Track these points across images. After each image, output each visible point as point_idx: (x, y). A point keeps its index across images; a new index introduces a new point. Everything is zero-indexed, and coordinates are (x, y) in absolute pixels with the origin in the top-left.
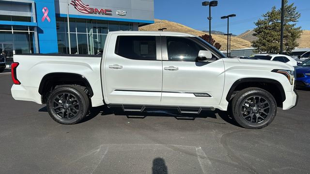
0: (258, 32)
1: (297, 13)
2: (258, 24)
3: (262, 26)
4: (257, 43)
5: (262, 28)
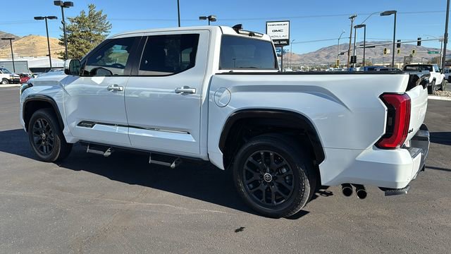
1: (108, 23)
5: (75, 36)
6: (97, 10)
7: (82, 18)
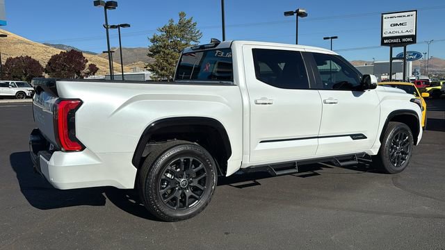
0: (154, 52)
1: (198, 32)
2: (153, 40)
3: (160, 43)
4: (155, 67)
5: (161, 46)
6: (187, 18)
7: (170, 27)
